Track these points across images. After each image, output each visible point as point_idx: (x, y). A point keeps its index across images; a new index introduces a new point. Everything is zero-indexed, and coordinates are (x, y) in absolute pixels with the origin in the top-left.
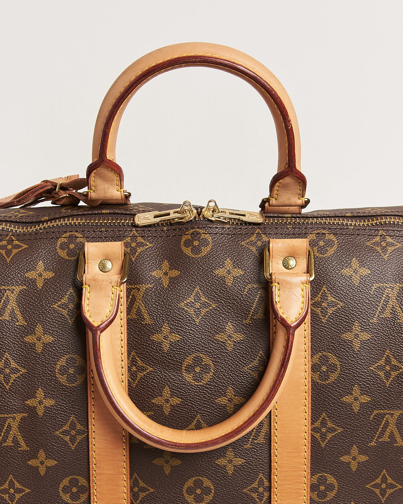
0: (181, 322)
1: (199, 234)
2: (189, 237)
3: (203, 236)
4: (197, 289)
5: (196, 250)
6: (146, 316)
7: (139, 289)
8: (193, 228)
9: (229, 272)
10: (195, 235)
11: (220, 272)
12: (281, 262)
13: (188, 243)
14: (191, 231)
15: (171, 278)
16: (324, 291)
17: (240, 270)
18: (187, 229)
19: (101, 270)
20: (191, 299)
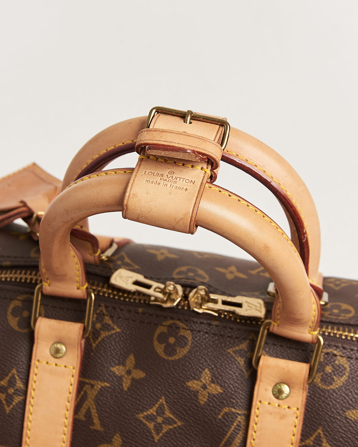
0: (137, 436)
1: (178, 328)
2: (165, 329)
3: (182, 333)
4: (162, 400)
5: (171, 350)
6: (96, 421)
7: (93, 386)
8: (172, 318)
9: (204, 387)
10: (174, 329)
11: (194, 385)
12: (270, 389)
13: (163, 338)
14: (170, 322)
15: (133, 380)
16: (319, 434)
17: (218, 388)
18: (165, 318)
19: (52, 355)
20: (152, 411)
